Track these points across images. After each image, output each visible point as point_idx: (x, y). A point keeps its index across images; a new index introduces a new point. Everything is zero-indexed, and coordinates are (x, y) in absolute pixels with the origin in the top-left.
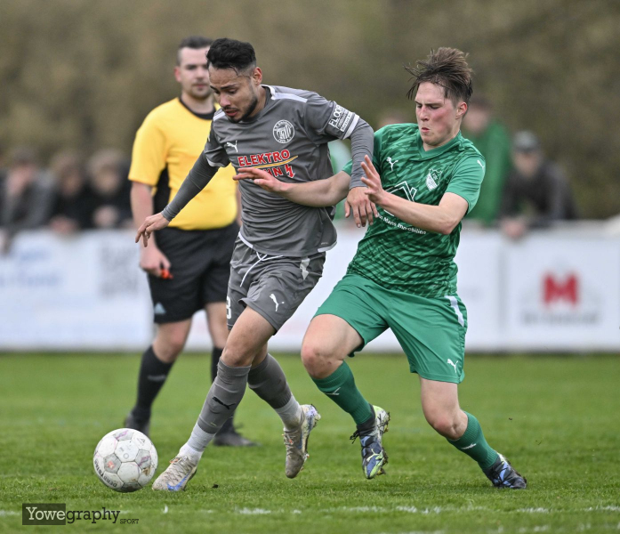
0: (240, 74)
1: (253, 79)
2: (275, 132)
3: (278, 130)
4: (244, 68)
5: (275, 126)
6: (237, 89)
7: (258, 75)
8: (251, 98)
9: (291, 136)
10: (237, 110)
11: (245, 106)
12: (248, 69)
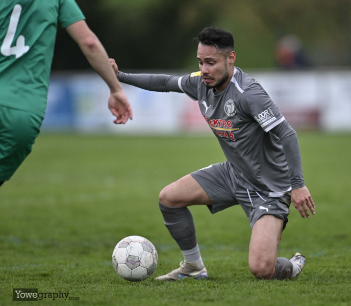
0: (220, 52)
1: (228, 60)
2: (226, 107)
3: (228, 106)
4: (224, 48)
5: (227, 102)
6: (215, 62)
7: (233, 57)
8: (224, 73)
9: (234, 112)
10: (213, 79)
11: (219, 77)
12: (226, 50)
